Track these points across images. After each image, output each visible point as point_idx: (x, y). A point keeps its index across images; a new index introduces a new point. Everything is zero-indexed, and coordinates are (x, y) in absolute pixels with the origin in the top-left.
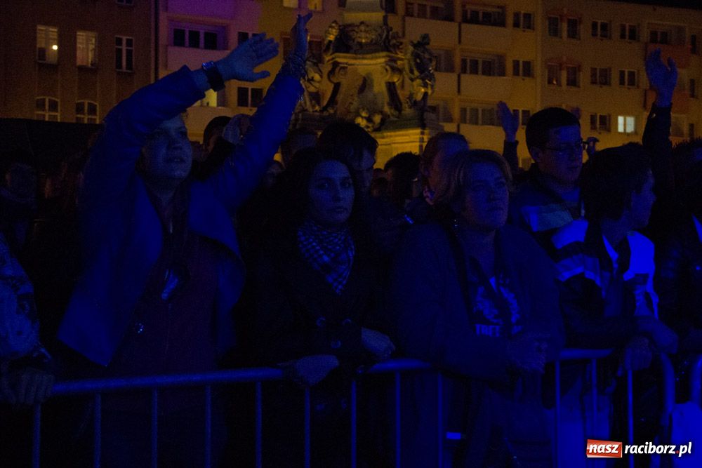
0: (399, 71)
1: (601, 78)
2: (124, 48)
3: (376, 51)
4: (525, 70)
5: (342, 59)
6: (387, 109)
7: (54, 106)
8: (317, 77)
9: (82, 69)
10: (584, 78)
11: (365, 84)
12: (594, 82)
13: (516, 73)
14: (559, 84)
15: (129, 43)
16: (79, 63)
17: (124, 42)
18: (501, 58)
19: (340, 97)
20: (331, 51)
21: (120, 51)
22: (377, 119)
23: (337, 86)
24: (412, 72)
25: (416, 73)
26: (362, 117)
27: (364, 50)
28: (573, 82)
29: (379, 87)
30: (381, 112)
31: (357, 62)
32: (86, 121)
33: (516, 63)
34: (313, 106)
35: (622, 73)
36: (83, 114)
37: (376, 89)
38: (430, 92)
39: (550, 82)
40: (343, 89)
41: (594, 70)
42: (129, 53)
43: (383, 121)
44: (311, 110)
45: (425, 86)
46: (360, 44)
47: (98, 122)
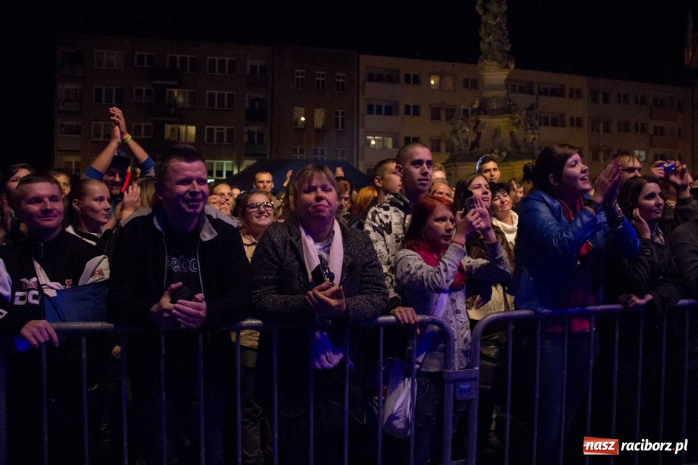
0: (517, 125)
1: (624, 128)
2: (340, 117)
3: (504, 113)
4: (578, 123)
5: (483, 119)
6: (509, 148)
7: (302, 152)
8: (468, 130)
9: (317, 130)
10: (614, 127)
11: (496, 133)
12: (619, 130)
13: (572, 124)
14: (599, 132)
15: (343, 114)
16: (315, 126)
17: (340, 113)
18: (563, 116)
19: (481, 142)
20: (475, 114)
21: (337, 119)
22: (504, 154)
23: (479, 135)
24: (525, 125)
25: (529, 126)
26: (495, 153)
27: (494, 113)
28: (607, 130)
29: (505, 135)
30: (506, 150)
31: (491, 120)
32: (319, 159)
33: (572, 119)
34: (465, 147)
35: (637, 125)
36: (317, 155)
37: (503, 136)
38: (537, 137)
39: (593, 130)
40: (483, 137)
41: (619, 123)
42: (343, 119)
43: (507, 156)
44: (464, 149)
45: (534, 133)
46: (493, 110)
47: (325, 159)
